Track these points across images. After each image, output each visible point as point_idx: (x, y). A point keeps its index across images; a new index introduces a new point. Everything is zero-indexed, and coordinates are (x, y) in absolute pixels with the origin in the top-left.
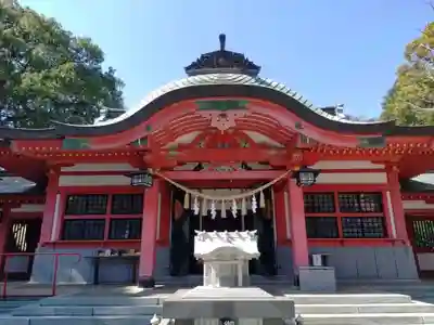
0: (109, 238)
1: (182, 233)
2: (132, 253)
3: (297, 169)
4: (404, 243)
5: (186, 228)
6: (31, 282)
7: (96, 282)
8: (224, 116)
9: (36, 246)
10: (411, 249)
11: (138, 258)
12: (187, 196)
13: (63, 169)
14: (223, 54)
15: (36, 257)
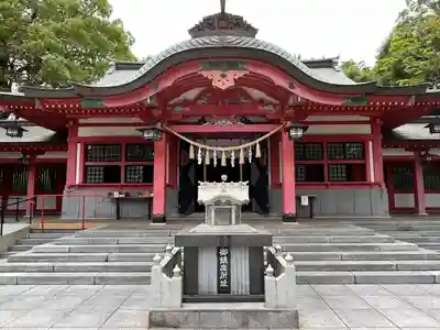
0: (125, 181)
1: (189, 179)
2: (146, 195)
3: (289, 124)
4: (380, 186)
5: (191, 174)
6: (63, 217)
7: (118, 218)
8: (224, 76)
9: (63, 188)
10: (385, 190)
11: (151, 199)
12: (192, 147)
13: (81, 121)
14: (223, 16)
15: (64, 199)
